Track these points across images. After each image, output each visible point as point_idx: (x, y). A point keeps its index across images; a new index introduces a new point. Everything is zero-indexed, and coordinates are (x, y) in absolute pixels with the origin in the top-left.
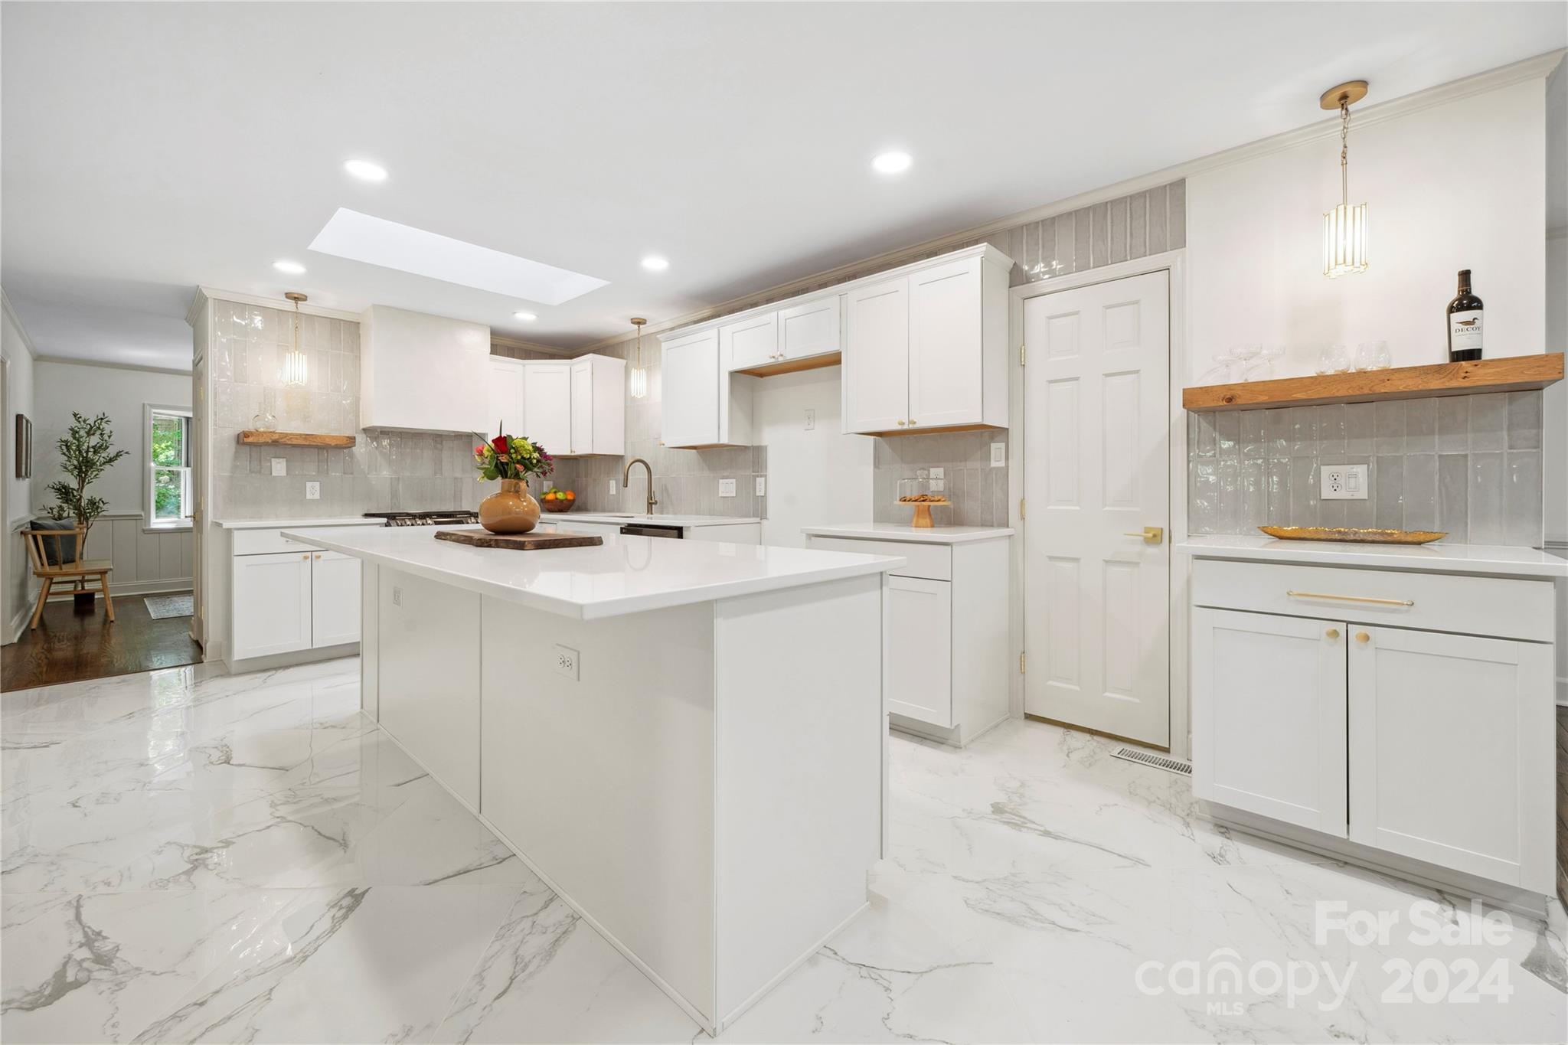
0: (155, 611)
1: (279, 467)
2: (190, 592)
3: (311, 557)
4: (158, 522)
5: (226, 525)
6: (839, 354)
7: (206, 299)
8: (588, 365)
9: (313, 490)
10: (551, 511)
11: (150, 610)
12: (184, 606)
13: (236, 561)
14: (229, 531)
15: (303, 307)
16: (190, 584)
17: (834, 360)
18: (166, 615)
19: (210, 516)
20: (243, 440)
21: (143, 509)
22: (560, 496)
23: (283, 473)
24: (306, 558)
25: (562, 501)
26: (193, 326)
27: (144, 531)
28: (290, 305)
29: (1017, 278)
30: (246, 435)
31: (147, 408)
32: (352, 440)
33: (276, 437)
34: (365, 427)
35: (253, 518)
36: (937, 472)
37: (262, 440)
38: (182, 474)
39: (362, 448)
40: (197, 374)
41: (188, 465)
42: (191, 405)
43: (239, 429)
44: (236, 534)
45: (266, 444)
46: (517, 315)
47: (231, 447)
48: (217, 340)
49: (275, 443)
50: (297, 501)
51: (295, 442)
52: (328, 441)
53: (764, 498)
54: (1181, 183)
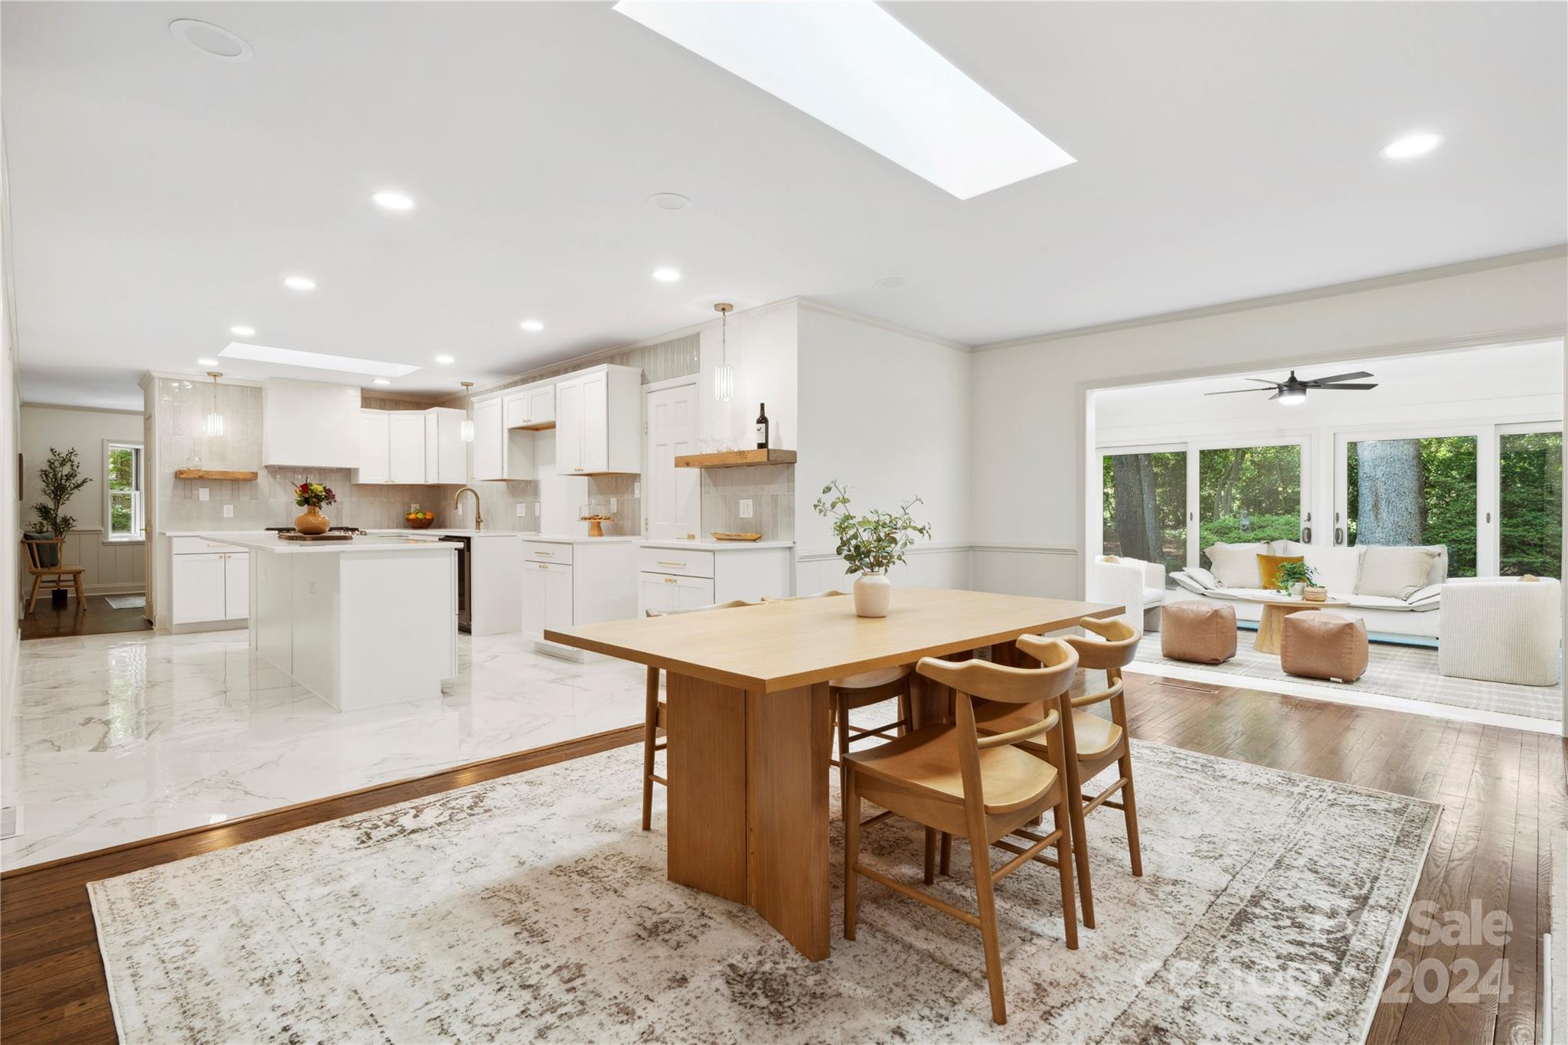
0: (115, 604)
1: (204, 494)
2: (143, 595)
3: (225, 556)
4: (115, 537)
5: (168, 534)
6: (555, 423)
7: (154, 378)
8: (434, 416)
9: (228, 511)
10: (414, 528)
11: (111, 604)
12: (139, 602)
13: (175, 559)
14: (170, 538)
15: (219, 380)
16: (143, 587)
17: (551, 426)
18: (123, 607)
19: (157, 528)
20: (179, 475)
21: (103, 526)
22: (420, 516)
23: (207, 499)
24: (221, 557)
25: (421, 520)
26: (144, 390)
27: (103, 543)
28: (211, 379)
29: (644, 380)
30: (181, 472)
31: (106, 442)
32: (255, 475)
33: (201, 474)
34: (267, 464)
35: (185, 530)
36: (613, 500)
37: (192, 476)
38: (133, 499)
39: (263, 479)
40: (148, 417)
41: (137, 489)
42: (143, 440)
43: (177, 468)
44: (174, 539)
45: (195, 478)
46: (375, 381)
47: (172, 479)
48: (162, 402)
49: (201, 478)
50: (217, 518)
51: (214, 477)
52: (238, 476)
53: (539, 517)
54: (698, 335)
